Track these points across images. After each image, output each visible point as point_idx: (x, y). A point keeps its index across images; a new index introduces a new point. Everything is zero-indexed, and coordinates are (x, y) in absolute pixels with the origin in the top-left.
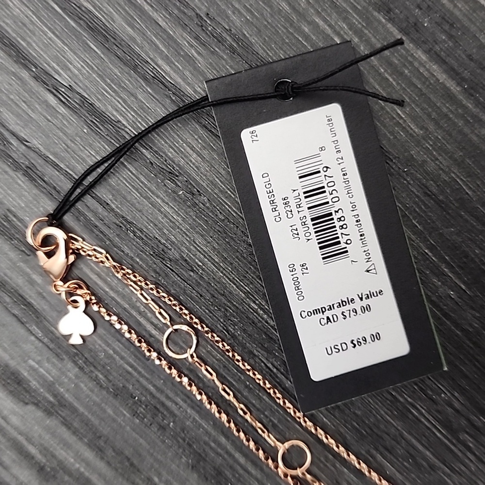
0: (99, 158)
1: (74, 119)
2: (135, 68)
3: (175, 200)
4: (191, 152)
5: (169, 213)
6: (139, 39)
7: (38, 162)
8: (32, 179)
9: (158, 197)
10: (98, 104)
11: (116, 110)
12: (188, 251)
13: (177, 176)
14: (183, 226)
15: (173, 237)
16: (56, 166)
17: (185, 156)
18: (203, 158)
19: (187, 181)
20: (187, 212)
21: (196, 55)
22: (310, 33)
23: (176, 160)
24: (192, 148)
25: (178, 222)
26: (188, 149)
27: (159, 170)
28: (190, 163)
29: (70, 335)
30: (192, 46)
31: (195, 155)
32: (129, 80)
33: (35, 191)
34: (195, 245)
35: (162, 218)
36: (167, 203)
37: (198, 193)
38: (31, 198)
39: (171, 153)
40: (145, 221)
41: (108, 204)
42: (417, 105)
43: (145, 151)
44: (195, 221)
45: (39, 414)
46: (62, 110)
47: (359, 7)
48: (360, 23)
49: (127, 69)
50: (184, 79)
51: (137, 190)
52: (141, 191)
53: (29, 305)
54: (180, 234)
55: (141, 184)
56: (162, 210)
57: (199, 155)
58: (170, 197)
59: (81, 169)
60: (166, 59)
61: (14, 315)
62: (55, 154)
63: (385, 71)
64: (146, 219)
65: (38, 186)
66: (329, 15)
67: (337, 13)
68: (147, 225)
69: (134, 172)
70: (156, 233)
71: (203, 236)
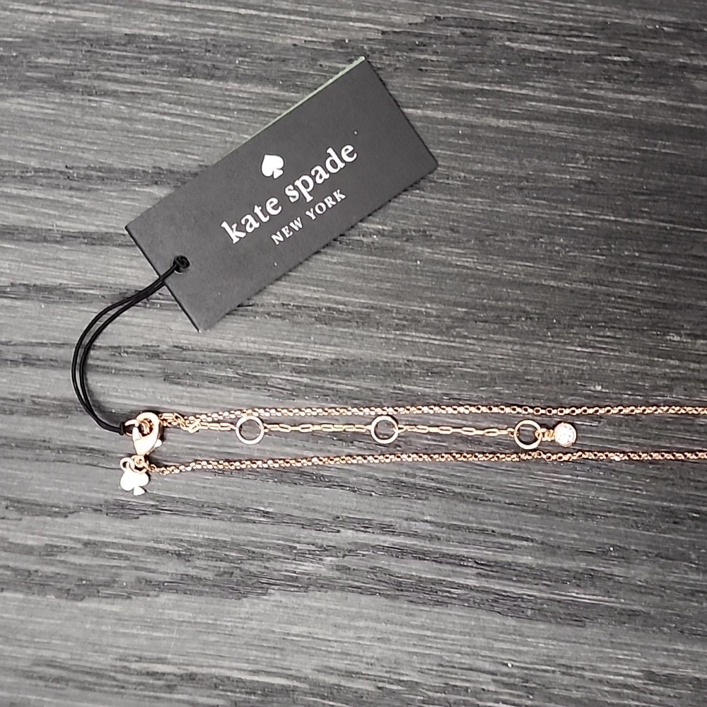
1: (29, 304)
2: (45, 240)
4: (123, 269)
5: (139, 322)
6: (33, 218)
7: (28, 350)
8: (32, 365)
10: (38, 283)
11: (54, 278)
12: (171, 339)
14: (155, 325)
15: (154, 337)
16: (42, 344)
17: (121, 275)
20: (151, 313)
21: (79, 200)
22: (145, 128)
23: (118, 282)
24: (122, 266)
25: (150, 324)
26: (121, 269)
28: (128, 278)
30: (72, 196)
31: (128, 270)
32: (47, 250)
33: (40, 371)
34: (174, 331)
35: (138, 329)
38: (40, 378)
39: (111, 280)
40: (127, 339)
42: (255, 123)
45: (152, 518)
46: (18, 303)
47: (165, 83)
48: (174, 94)
49: (40, 244)
50: (84, 223)
53: (92, 450)
54: (157, 331)
57: (130, 267)
60: (60, 218)
61: (86, 464)
62: (35, 337)
63: (216, 114)
64: (126, 337)
65: (39, 367)
66: (149, 105)
67: (153, 99)
68: (131, 341)
70: (141, 343)
71: (174, 321)
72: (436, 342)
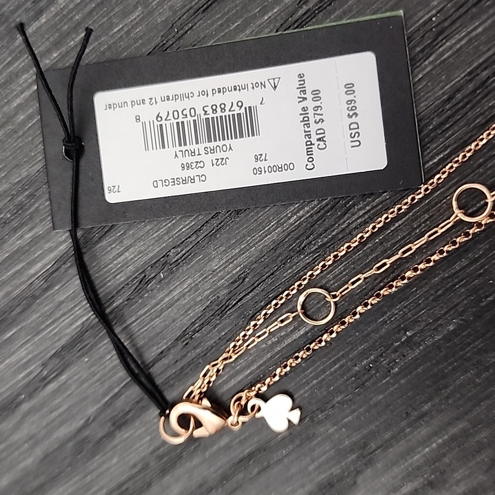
0: (114, 352)
1: (73, 369)
2: (35, 297)
3: (169, 283)
4: (123, 257)
5: (181, 292)
6: (8, 288)
7: (109, 413)
8: (125, 423)
9: (162, 300)
10: (63, 341)
11: (72, 324)
12: (222, 279)
13: (145, 276)
14: (196, 280)
15: (206, 292)
16: (117, 396)
17: (126, 264)
18: (131, 246)
19: (152, 267)
20: (182, 273)
21: (30, 235)
22: (26, 114)
23: (129, 274)
24: (119, 255)
25: (191, 284)
26: (120, 259)
27: (137, 293)
28: (134, 261)
29: (289, 421)
30: (22, 237)
31: (127, 254)
32: (44, 307)
33: (137, 423)
34: (218, 270)
35: (185, 299)
36: (171, 292)
37: (165, 257)
38: (144, 429)
39: (121, 277)
40: (185, 318)
41: (162, 352)
42: (112, 10)
43: (115, 304)
44: (193, 265)
45: (369, 472)
46: (63, 377)
47: (9, 59)
48: (24, 60)
49: (34, 306)
50: (51, 250)
51: (152, 320)
52: (154, 316)
53: (251, 455)
54: (204, 284)
55: (147, 315)
56: (176, 298)
57: (127, 249)
58: (165, 288)
59: (122, 373)
60: (31, 264)
61: (259, 473)
62: (104, 395)
63: (73, 39)
64: (182, 317)
65: (133, 419)
66: (12, 92)
67: (11, 84)
68: (189, 316)
69: (134, 319)
70: (199, 309)
71: (210, 260)
72: (480, 30)
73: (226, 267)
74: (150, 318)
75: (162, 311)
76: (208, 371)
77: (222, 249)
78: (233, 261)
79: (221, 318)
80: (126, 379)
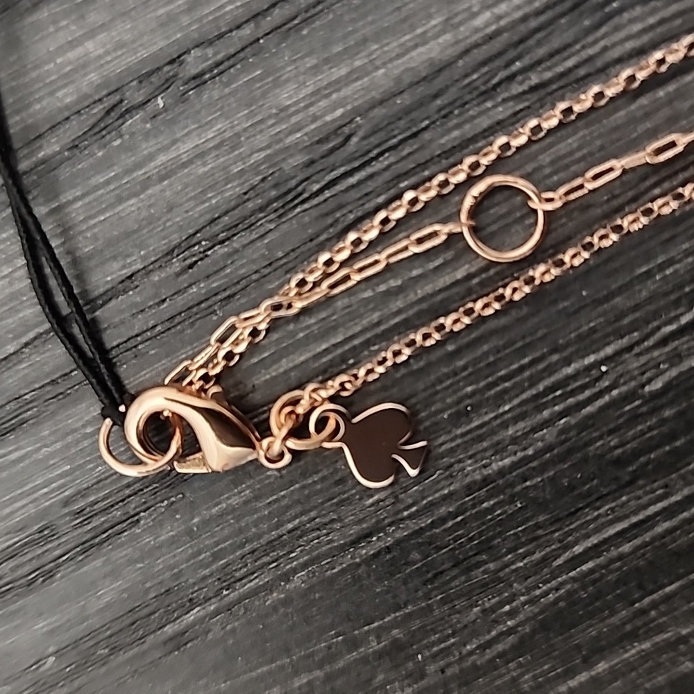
0: (22, 261)
3: (173, 122)
4: (79, 51)
5: (197, 146)
9: (151, 157)
12: (299, 130)
13: (122, 101)
14: (237, 125)
15: (256, 155)
17: (83, 66)
18: (103, 27)
19: (140, 82)
20: (210, 104)
24: (72, 44)
25: (225, 131)
26: (72, 55)
27: (95, 138)
28: (102, 62)
31: (90, 45)
34: (293, 109)
35: (204, 164)
36: (174, 142)
37: (176, 65)
38: (58, 445)
39: (66, 95)
40: (197, 206)
41: (130, 277)
43: (43, 153)
44: (236, 91)
51: (120, 200)
52: (127, 193)
54: (254, 136)
55: (112, 187)
56: (184, 158)
57: (91, 34)
58: (162, 132)
59: (32, 310)
64: (192, 203)
68: (207, 204)
69: (78, 194)
70: (233, 190)
71: (277, 84)
73: (311, 104)
74: (117, 195)
75: (146, 183)
76: (233, 328)
77: (311, 62)
78: (329, 95)
79: (280, 217)
80: (36, 326)
